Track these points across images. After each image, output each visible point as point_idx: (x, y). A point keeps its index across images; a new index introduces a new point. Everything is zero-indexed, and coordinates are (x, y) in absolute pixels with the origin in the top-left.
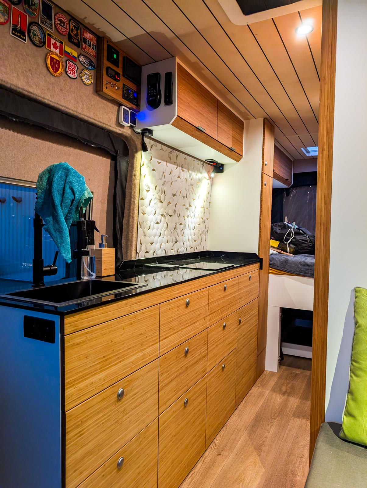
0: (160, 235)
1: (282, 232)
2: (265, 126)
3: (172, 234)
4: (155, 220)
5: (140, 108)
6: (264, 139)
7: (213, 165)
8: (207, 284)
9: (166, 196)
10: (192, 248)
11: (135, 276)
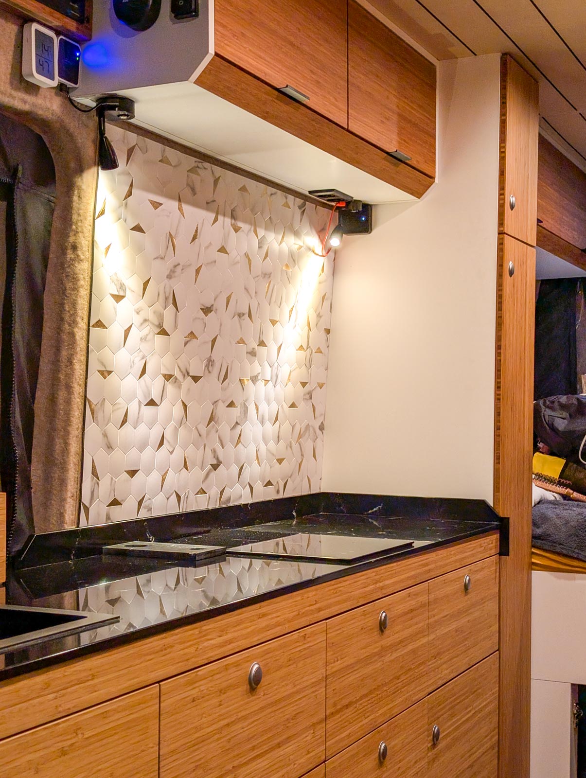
0: (161, 443)
1: (571, 428)
2: (508, 80)
3: (200, 440)
4: (145, 396)
5: (90, 29)
6: (503, 123)
7: (338, 208)
8: (320, 610)
9: (178, 314)
10: (269, 483)
11: (75, 586)
